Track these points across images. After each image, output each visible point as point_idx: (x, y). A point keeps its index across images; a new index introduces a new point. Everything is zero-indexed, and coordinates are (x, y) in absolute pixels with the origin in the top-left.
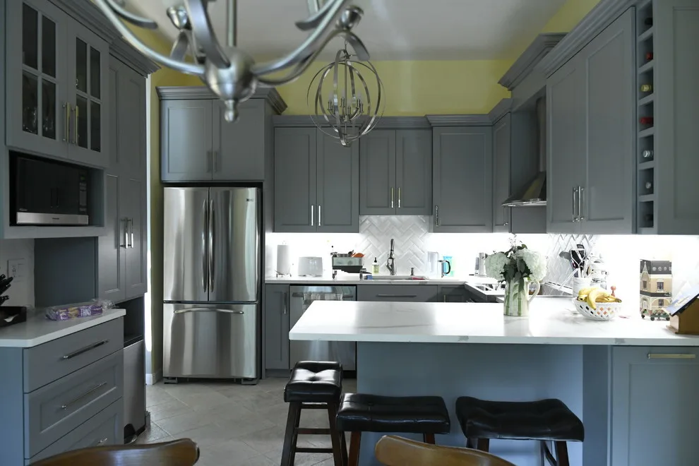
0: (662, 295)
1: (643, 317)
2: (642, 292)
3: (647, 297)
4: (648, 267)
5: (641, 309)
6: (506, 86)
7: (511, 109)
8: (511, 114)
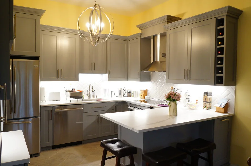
0: (210, 102)
1: (204, 109)
2: (204, 102)
3: (206, 103)
4: (206, 94)
5: (203, 107)
6: (139, 28)
7: (140, 36)
8: (140, 39)
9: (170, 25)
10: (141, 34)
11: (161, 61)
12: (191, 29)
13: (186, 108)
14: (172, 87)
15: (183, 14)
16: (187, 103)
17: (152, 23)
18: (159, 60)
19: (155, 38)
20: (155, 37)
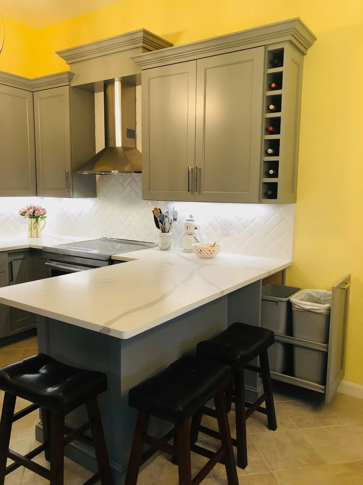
6: (66, 58)
7: (69, 82)
8: (70, 87)
9: (148, 56)
10: (70, 76)
11: (124, 148)
12: (206, 70)
13: (193, 255)
14: (155, 208)
15: (179, 34)
16: (193, 245)
17: (103, 49)
18: (119, 143)
19: (109, 88)
20: (107, 84)
